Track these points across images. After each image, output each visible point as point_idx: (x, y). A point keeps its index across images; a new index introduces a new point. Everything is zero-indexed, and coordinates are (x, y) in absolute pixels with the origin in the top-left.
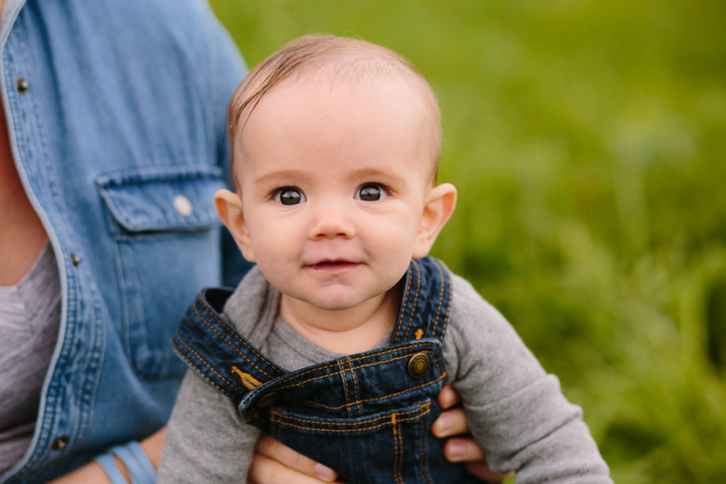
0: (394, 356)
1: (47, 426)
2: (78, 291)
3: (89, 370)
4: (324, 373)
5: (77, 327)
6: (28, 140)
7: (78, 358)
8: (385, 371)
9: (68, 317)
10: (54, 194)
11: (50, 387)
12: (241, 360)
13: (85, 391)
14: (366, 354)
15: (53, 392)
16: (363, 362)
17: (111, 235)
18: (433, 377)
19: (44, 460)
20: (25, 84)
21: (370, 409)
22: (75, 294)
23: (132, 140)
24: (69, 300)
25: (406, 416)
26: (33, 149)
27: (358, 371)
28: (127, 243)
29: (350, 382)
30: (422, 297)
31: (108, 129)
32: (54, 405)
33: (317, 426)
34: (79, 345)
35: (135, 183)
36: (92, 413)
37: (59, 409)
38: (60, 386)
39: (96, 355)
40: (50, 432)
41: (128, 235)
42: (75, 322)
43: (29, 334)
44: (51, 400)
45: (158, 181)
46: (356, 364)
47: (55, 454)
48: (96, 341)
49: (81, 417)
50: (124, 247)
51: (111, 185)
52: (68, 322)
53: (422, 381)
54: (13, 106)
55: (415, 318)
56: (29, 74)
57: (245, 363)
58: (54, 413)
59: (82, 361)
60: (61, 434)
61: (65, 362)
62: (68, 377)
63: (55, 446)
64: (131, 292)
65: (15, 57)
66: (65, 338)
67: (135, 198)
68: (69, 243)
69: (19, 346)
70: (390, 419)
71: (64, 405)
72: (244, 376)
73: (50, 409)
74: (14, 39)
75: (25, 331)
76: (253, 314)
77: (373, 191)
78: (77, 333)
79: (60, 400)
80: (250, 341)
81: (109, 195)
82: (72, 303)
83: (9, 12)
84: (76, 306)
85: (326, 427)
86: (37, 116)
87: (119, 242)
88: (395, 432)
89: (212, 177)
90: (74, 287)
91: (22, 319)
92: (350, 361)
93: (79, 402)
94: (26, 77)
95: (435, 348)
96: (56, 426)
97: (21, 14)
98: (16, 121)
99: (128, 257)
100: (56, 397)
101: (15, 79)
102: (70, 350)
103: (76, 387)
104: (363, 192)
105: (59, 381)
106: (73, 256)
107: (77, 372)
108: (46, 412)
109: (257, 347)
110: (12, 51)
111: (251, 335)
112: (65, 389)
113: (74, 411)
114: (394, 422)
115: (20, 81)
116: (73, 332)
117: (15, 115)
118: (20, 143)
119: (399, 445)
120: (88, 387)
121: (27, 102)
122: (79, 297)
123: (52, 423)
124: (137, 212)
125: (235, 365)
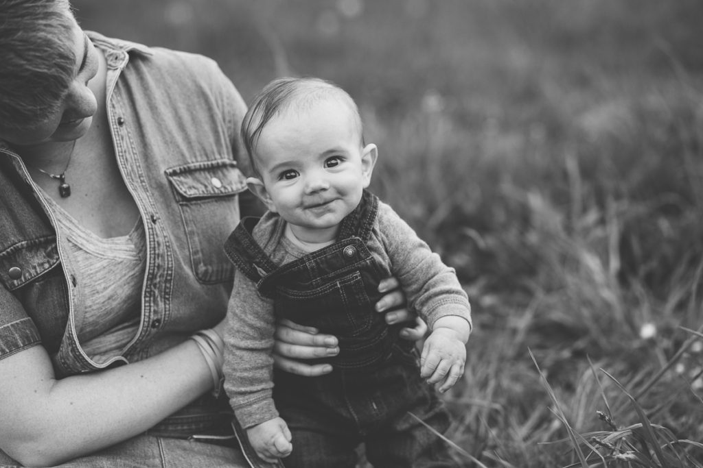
0: (334, 250)
1: (147, 314)
2: (155, 236)
3: (166, 281)
4: (297, 265)
5: (156, 256)
6: (125, 152)
7: (159, 274)
8: (330, 259)
9: (150, 251)
10: (142, 182)
11: (146, 292)
12: (258, 260)
13: (166, 293)
14: (318, 251)
15: (147, 294)
16: (318, 256)
17: (177, 202)
18: (361, 259)
19: (148, 335)
20: (122, 120)
21: (325, 281)
22: (154, 238)
23: (184, 147)
24: (150, 242)
25: (345, 282)
26: (128, 157)
27: (316, 261)
28: (186, 205)
29: (312, 268)
30: (356, 218)
31: (169, 142)
32: (149, 302)
33: (297, 296)
34: (159, 267)
35: (188, 172)
36: (171, 305)
37: (152, 304)
38: (151, 291)
39: (170, 272)
40: (149, 318)
41: (186, 201)
42: (155, 254)
43: (139, 262)
44: (147, 299)
45: (200, 170)
46: (314, 257)
47: (154, 330)
48: (168, 264)
49: (165, 308)
50: (185, 208)
51: (174, 173)
52: (150, 254)
53: (354, 262)
54: (116, 133)
55: (351, 229)
56: (124, 114)
57: (260, 262)
58: (150, 306)
59: (162, 276)
60: (155, 318)
61: (152, 277)
62: (155, 285)
63: (153, 326)
64: (192, 233)
65: (116, 106)
66: (150, 263)
67: (189, 180)
68: (150, 209)
69: (134, 269)
70: (336, 285)
71: (155, 301)
72: (259, 269)
73: (147, 304)
74: (114, 96)
75: (136, 260)
76: (267, 236)
77: (333, 162)
78: (156, 260)
79: (152, 299)
80: (265, 251)
81: (174, 179)
82: (152, 243)
83: (111, 80)
84: (154, 244)
85: (302, 296)
86: (129, 138)
87: (182, 205)
88: (341, 292)
89: (232, 166)
90: (154, 234)
91: (135, 253)
92: (311, 257)
93: (163, 300)
94: (122, 116)
95: (357, 242)
96: (152, 314)
97: (117, 84)
98: (118, 142)
99: (188, 213)
100: (150, 297)
101: (116, 118)
102: (154, 269)
103: (160, 292)
104: (329, 163)
105: (151, 288)
106: (152, 217)
107: (159, 282)
108: (145, 306)
109: (268, 254)
110: (114, 102)
111: (265, 247)
112: (154, 292)
113: (161, 305)
114: (339, 286)
115: (120, 119)
116: (154, 259)
117: (118, 138)
118: (121, 154)
119: (345, 299)
120: (167, 291)
121: (124, 131)
122: (156, 240)
123: (150, 312)
124: (190, 188)
125: (255, 263)
